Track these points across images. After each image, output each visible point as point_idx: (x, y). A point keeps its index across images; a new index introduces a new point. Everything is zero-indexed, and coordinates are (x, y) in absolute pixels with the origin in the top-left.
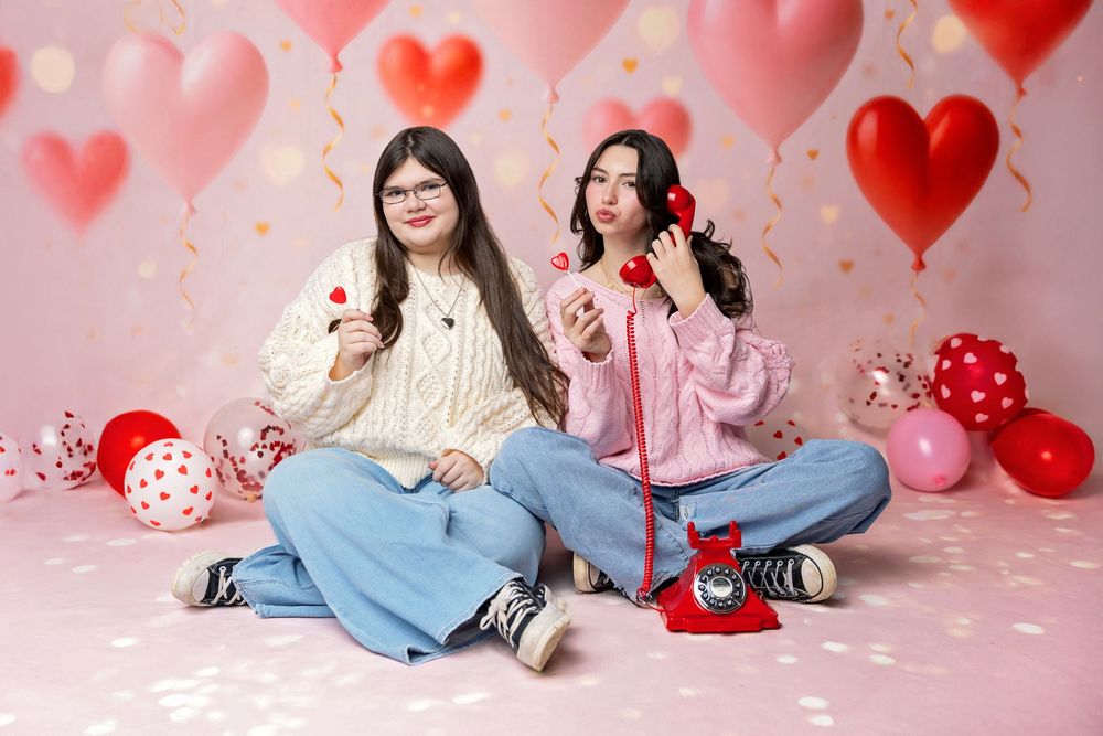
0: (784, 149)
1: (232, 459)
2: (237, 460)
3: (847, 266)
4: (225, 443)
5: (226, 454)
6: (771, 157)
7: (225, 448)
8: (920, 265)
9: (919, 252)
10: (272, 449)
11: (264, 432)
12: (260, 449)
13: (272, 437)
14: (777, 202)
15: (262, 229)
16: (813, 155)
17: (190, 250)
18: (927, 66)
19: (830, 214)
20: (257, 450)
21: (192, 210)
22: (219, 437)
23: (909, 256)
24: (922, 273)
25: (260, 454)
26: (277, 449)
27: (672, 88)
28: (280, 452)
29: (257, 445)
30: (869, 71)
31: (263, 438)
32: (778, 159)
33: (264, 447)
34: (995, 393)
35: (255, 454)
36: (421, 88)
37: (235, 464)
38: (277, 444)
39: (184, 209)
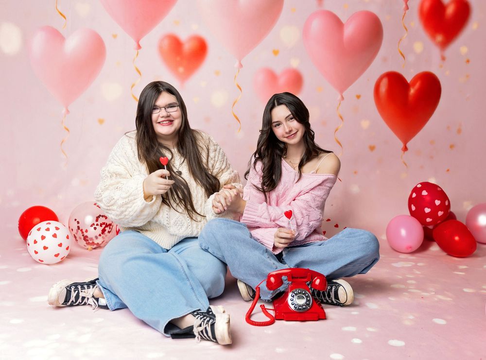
0: (344, 94)
1: (82, 230)
2: (84, 231)
3: (372, 148)
4: (78, 223)
5: (79, 228)
6: (339, 97)
7: (78, 225)
8: (405, 149)
9: (405, 142)
10: (101, 226)
11: (98, 218)
12: (95, 226)
13: (101, 220)
14: (341, 118)
15: (101, 121)
16: (358, 97)
17: (66, 131)
18: (411, 58)
19: (365, 124)
20: (94, 226)
21: (68, 111)
22: (75, 220)
23: (401, 144)
24: (406, 152)
25: (95, 228)
26: (104, 226)
27: (295, 64)
28: (105, 228)
29: (94, 224)
30: (385, 60)
31: (97, 220)
32: (343, 98)
33: (97, 225)
34: (435, 209)
35: (93, 228)
36: (178, 59)
37: (83, 233)
38: (104, 223)
39: (64, 111)
